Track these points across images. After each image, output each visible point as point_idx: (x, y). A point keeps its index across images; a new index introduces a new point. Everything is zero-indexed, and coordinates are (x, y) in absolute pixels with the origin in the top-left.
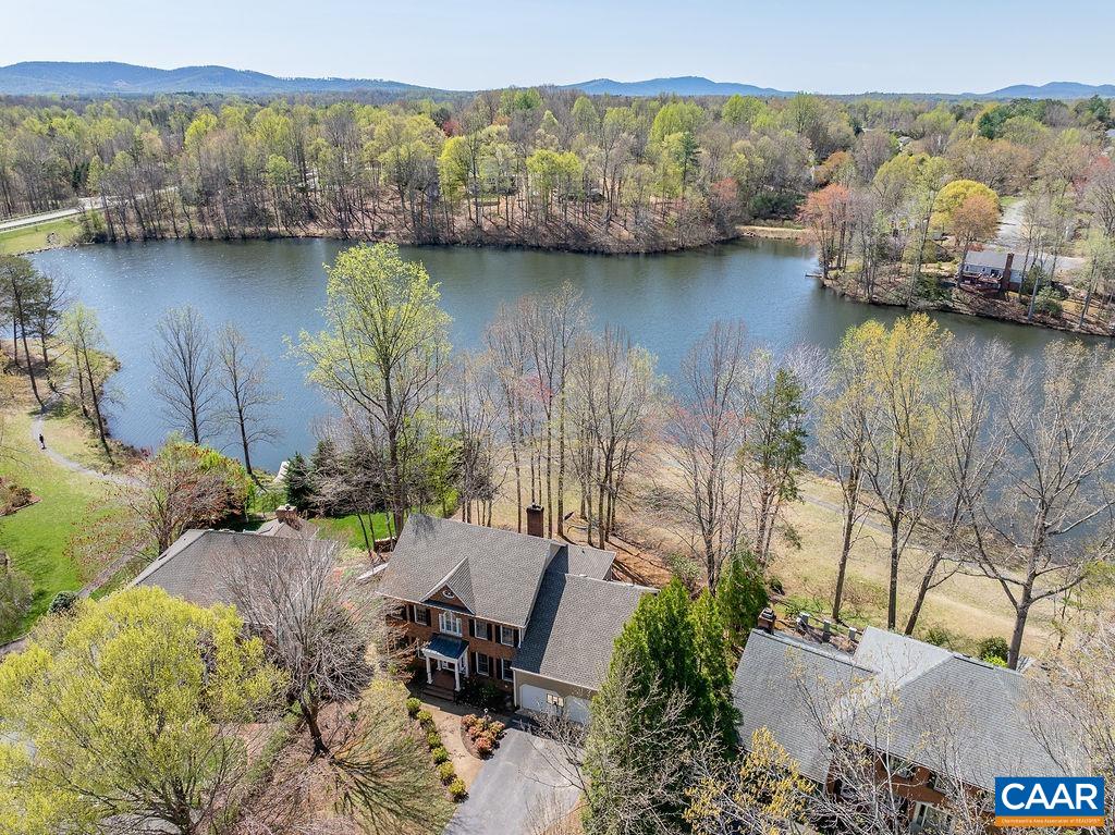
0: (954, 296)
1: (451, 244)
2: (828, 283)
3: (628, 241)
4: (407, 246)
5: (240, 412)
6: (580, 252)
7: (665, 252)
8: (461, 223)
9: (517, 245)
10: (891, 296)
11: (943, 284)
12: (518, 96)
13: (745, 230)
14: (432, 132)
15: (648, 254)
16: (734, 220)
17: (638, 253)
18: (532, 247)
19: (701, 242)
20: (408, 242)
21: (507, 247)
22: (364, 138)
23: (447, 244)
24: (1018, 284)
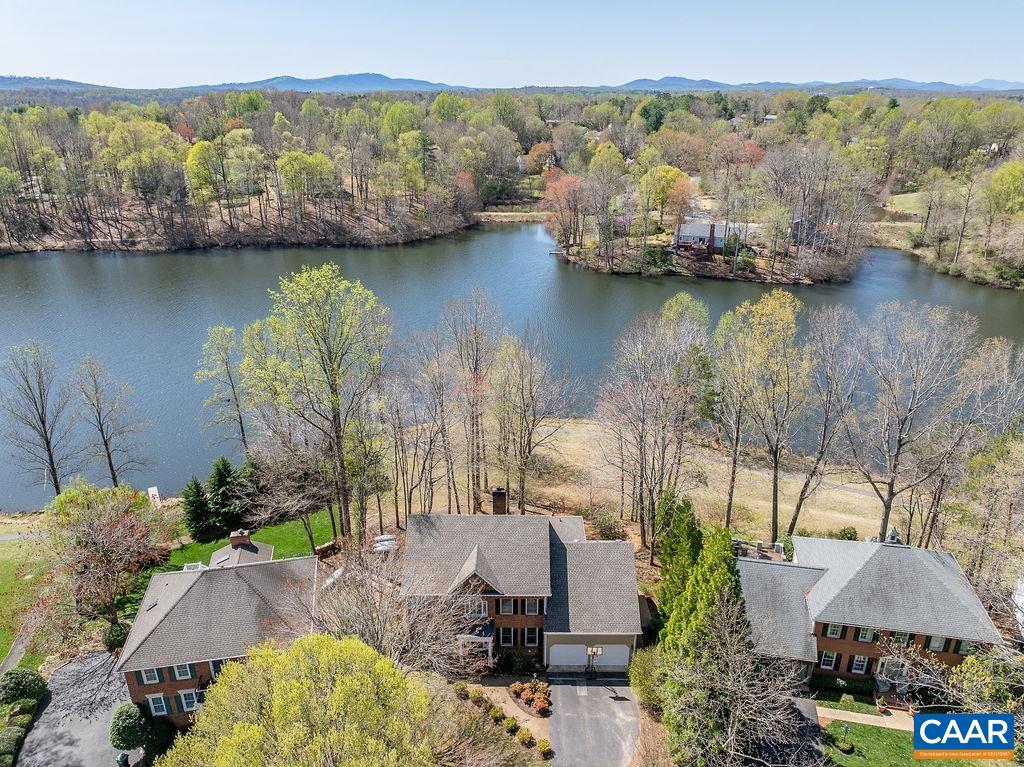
0: (674, 262)
1: (209, 247)
2: (571, 258)
3: (385, 233)
4: (162, 252)
5: (106, 444)
6: (341, 246)
7: (420, 241)
8: (213, 225)
9: (279, 244)
10: (627, 266)
11: (665, 253)
12: (243, 98)
13: (483, 216)
14: (169, 137)
15: (406, 244)
16: (471, 208)
17: (397, 243)
18: (293, 245)
19: (451, 230)
20: (163, 248)
21: (268, 246)
22: (96, 146)
23: (205, 248)
24: (721, 249)
